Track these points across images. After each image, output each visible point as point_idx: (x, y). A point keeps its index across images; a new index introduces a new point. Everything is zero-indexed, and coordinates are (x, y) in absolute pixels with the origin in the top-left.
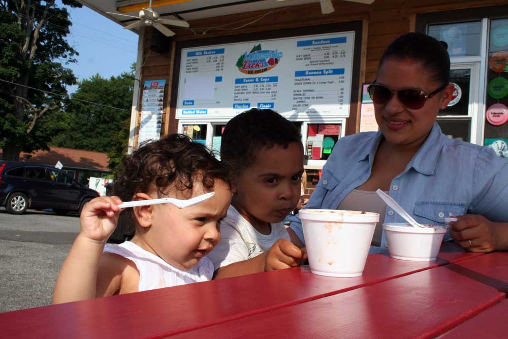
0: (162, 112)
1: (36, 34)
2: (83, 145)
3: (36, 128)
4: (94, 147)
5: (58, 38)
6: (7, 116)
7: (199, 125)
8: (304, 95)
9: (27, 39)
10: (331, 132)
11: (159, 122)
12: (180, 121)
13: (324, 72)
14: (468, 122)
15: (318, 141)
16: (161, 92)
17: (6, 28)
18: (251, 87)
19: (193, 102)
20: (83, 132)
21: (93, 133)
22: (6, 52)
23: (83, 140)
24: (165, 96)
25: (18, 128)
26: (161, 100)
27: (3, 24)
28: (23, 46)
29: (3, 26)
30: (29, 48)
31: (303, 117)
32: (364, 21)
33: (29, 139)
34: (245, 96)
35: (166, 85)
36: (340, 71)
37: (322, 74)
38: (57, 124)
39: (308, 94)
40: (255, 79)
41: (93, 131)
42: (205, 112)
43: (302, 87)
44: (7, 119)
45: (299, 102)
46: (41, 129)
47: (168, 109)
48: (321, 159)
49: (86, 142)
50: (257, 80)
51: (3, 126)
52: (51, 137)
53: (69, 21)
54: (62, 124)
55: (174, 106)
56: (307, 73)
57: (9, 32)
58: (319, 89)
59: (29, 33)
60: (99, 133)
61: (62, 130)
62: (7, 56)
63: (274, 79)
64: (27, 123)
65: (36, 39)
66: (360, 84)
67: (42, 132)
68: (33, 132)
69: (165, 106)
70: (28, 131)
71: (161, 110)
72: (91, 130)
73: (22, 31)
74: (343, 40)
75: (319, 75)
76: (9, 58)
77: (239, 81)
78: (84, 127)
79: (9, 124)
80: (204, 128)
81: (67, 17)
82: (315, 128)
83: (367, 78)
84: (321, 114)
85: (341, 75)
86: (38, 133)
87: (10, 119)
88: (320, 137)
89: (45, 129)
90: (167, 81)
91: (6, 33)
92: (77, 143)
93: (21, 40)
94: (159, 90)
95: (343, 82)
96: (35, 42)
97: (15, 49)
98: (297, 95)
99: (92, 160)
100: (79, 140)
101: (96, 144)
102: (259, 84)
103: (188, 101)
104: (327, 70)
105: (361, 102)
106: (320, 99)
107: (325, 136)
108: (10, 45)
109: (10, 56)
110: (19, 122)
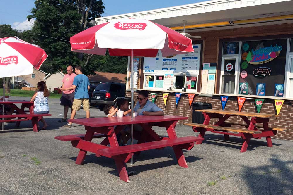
0: (138, 71)
1: (87, 15)
2: (114, 69)
3: (89, 64)
4: (120, 70)
5: (98, 15)
6: (74, 58)
7: (151, 76)
8: (185, 66)
9: (82, 17)
10: (194, 79)
11: (137, 74)
12: (144, 74)
13: (191, 58)
14: (235, 77)
15: (190, 82)
16: (137, 63)
17: (71, 13)
18: (168, 62)
19: (149, 67)
20: (113, 62)
21: (119, 62)
22: (72, 26)
23: (114, 66)
24: (139, 65)
25: (80, 64)
26: (137, 66)
27: (70, 11)
28: (80, 21)
29: (70, 12)
30: (84, 22)
31: (184, 74)
32: (204, 40)
33: (86, 70)
34: (166, 66)
35: (139, 60)
36: (196, 58)
37: (191, 59)
38: (99, 61)
39: (186, 66)
40: (169, 59)
41: (119, 61)
42: (153, 71)
43: (185, 63)
44: (74, 60)
45: (184, 69)
46: (91, 64)
47: (140, 70)
48: (191, 89)
49: (115, 67)
50: (170, 60)
51: (72, 64)
52: (97, 68)
53: (103, 6)
54: (102, 61)
55: (142, 69)
56: (186, 58)
57: (73, 15)
58: (190, 64)
59: (83, 14)
60: (122, 62)
61: (102, 64)
62: (73, 27)
63: (175, 60)
64: (84, 61)
65: (86, 17)
66: (202, 63)
67: (92, 65)
68: (87, 66)
69: (139, 69)
70: (85, 65)
71: (138, 70)
72: (118, 61)
73: (79, 13)
74: (197, 47)
75: (190, 59)
76: (74, 28)
77: (164, 60)
78: (114, 59)
79: (75, 62)
80: (153, 77)
81: (102, 4)
82: (189, 78)
83: (204, 60)
84: (190, 73)
85: (197, 60)
86: (90, 66)
87: (75, 60)
88: (190, 81)
89: (93, 64)
90: (140, 59)
91: (72, 16)
92: (111, 68)
93: (79, 19)
94: (137, 62)
95: (197, 62)
96: (86, 19)
97: (76, 23)
98: (183, 66)
99: (118, 78)
100: (112, 67)
101: (121, 69)
102: (170, 61)
103: (147, 67)
104: (192, 57)
105: (203, 70)
106: (190, 68)
107: (192, 81)
108: (74, 22)
109: (74, 27)
110: (80, 61)
